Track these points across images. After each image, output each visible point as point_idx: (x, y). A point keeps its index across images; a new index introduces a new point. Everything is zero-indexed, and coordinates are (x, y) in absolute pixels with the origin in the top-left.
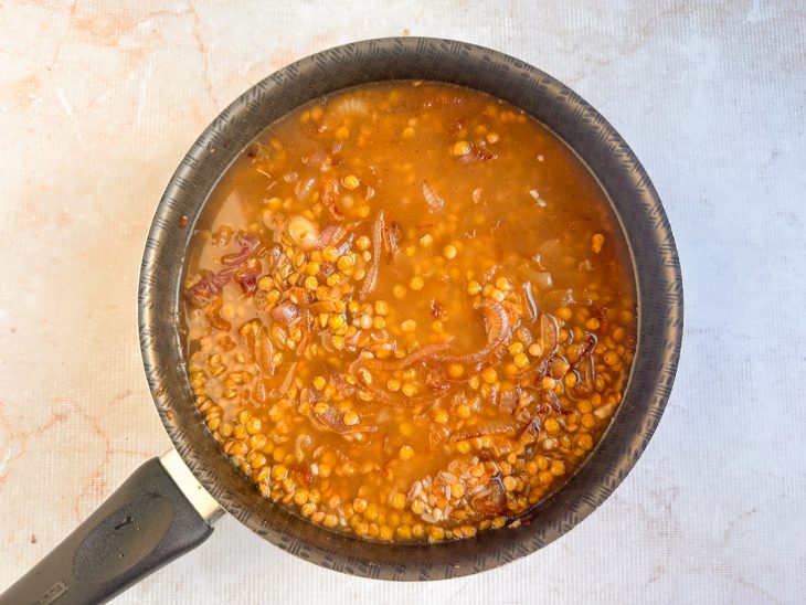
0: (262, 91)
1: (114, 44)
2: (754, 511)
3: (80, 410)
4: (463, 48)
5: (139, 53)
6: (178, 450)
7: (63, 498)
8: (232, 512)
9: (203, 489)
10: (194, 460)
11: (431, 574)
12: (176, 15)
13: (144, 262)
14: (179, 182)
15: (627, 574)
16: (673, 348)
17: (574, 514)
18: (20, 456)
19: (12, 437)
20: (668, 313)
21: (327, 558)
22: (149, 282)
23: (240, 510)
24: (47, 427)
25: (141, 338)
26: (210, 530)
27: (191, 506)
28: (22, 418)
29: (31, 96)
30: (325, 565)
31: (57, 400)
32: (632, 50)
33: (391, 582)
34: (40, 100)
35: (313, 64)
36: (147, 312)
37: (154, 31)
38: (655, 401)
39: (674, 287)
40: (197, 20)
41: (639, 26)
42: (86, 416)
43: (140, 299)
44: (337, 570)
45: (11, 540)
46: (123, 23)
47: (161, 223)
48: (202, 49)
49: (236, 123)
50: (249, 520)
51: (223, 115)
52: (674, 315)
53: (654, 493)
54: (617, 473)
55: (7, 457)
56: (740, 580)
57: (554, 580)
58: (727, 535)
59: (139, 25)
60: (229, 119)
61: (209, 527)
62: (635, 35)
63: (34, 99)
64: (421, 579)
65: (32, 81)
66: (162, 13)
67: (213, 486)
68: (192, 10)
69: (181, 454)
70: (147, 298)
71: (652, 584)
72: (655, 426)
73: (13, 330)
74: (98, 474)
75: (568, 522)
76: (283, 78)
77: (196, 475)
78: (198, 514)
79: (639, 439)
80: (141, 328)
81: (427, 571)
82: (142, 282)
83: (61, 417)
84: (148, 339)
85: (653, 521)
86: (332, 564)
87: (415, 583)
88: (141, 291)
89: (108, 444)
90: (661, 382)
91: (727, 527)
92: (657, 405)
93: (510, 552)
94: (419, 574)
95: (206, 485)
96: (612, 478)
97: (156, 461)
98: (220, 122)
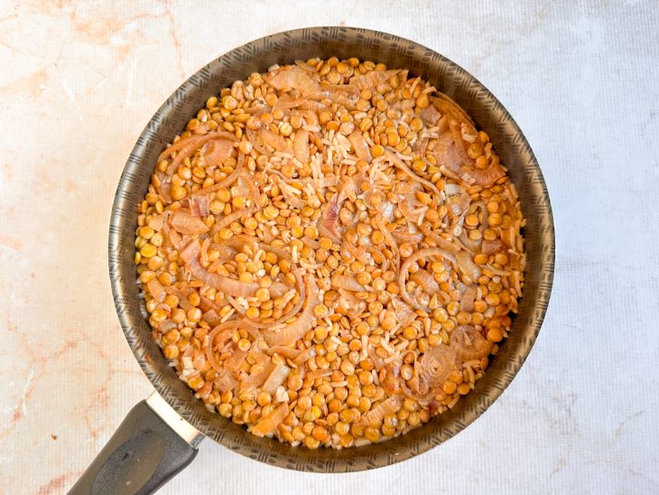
0: (184, 93)
1: (106, 43)
2: (641, 412)
3: (87, 338)
5: (127, 49)
6: (159, 392)
7: (76, 409)
8: (209, 435)
9: (184, 421)
10: (173, 398)
11: (376, 463)
12: (156, 17)
13: (110, 246)
14: (128, 177)
15: (535, 467)
16: (549, 250)
17: (486, 398)
18: (41, 375)
19: (34, 361)
20: (541, 221)
21: (290, 461)
22: (116, 260)
23: (215, 433)
24: (61, 352)
25: (116, 306)
26: (195, 452)
27: (177, 435)
28: (41, 345)
29: (42, 86)
30: (289, 467)
31: (69, 331)
32: (530, 31)
33: (344, 474)
34: (49, 90)
35: (221, 65)
36: (119, 285)
37: (138, 30)
38: (540, 295)
39: (543, 199)
40: (172, 21)
41: (536, 11)
42: (92, 344)
43: (111, 275)
44: (300, 470)
45: (36, 443)
46: (113, 26)
47: (119, 212)
48: (177, 44)
49: (166, 122)
50: (224, 439)
51: (155, 118)
52: (546, 222)
53: (556, 399)
54: (517, 360)
55: (31, 377)
56: (630, 470)
57: (474, 471)
58: (618, 433)
59: (126, 26)
60: (160, 120)
61: (194, 449)
62: (533, 19)
63: (44, 89)
64: (369, 468)
65: (42, 75)
66: (145, 15)
67: (190, 416)
68: (168, 13)
69: (162, 394)
70: (117, 273)
71: (556, 474)
73: (33, 276)
74: (103, 390)
76: (198, 80)
77: (176, 409)
78: (184, 440)
79: (532, 329)
80: (115, 298)
81: (373, 460)
82: (111, 261)
83: (72, 345)
84: (123, 306)
85: (556, 422)
86: (294, 466)
87: (363, 472)
88: (111, 269)
89: (110, 366)
90: (543, 279)
91: (618, 426)
92: (542, 299)
93: (438, 436)
94: (366, 464)
95: (185, 416)
96: (513, 364)
97: (144, 403)
98: (154, 124)
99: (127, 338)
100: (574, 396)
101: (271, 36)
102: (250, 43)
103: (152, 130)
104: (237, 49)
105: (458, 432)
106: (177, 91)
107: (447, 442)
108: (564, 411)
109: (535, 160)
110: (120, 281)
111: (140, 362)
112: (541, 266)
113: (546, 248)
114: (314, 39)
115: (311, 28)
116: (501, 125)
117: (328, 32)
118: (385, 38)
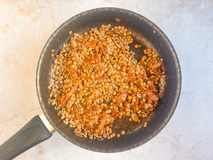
0: (73, 19)
1: (29, 15)
2: (201, 141)
3: (21, 114)
4: (127, 11)
6: (44, 113)
8: (57, 131)
9: (50, 125)
10: (48, 116)
12: (46, 8)
13: (39, 63)
14: (49, 42)
17: (148, 138)
18: (5, 126)
19: (3, 121)
20: (177, 86)
22: (39, 68)
23: (59, 130)
24: (12, 119)
25: (36, 83)
26: (51, 135)
28: (6, 116)
31: (15, 112)
32: (169, 17)
34: (10, 31)
35: (86, 13)
36: (38, 76)
37: (40, 12)
39: (179, 79)
40: (52, 9)
42: (23, 116)
43: (37, 72)
46: (32, 10)
47: (44, 53)
48: (53, 17)
49: (65, 27)
50: (61, 133)
51: (62, 25)
52: (179, 86)
53: (174, 137)
55: (2, 126)
58: (193, 147)
59: (36, 10)
62: (170, 13)
63: (8, 31)
66: (42, 7)
67: (52, 123)
68: (50, 6)
70: (39, 72)
72: (172, 116)
75: (146, 140)
76: (79, 16)
77: (48, 120)
79: (167, 119)
80: (36, 80)
81: (108, 150)
82: (38, 68)
83: (16, 116)
84: (38, 83)
86: (82, 146)
88: (37, 70)
90: (174, 104)
91: (193, 145)
92: (172, 110)
93: (130, 147)
94: (105, 151)
95: (50, 123)
96: (159, 129)
97: (38, 116)
98: (61, 27)
99: (37, 94)
100: (180, 136)
101: (105, 8)
102: (98, 9)
103: (60, 29)
104: (93, 9)
105: (137, 147)
106: (71, 18)
107: (132, 149)
108: (176, 141)
109: (180, 66)
110: (39, 75)
111: (40, 102)
112: (175, 100)
113: (177, 95)
114: (118, 12)
115: (118, 8)
116: (171, 52)
117: (123, 11)
118: (141, 17)
